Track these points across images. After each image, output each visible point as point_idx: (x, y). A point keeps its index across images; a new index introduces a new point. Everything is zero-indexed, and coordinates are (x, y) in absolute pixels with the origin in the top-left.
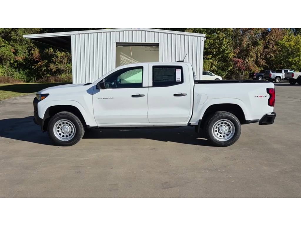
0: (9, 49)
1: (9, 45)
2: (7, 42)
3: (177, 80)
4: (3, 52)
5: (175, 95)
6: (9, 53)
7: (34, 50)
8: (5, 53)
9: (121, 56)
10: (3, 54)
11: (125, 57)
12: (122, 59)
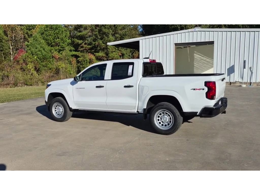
0: (117, 53)
1: (118, 50)
2: (116, 48)
3: (128, 74)
4: (113, 56)
5: (125, 87)
6: (117, 56)
7: (135, 53)
8: (114, 57)
9: (195, 54)
10: (113, 58)
11: (198, 55)
12: (195, 57)
